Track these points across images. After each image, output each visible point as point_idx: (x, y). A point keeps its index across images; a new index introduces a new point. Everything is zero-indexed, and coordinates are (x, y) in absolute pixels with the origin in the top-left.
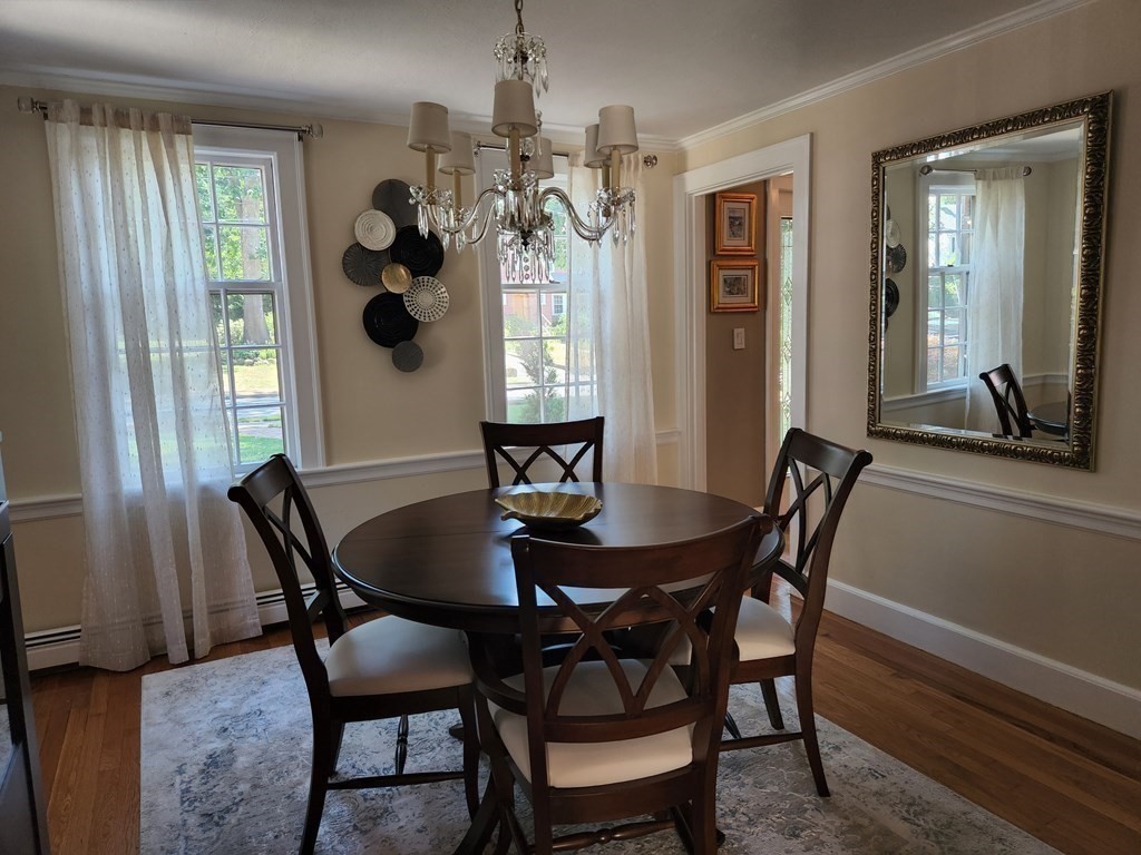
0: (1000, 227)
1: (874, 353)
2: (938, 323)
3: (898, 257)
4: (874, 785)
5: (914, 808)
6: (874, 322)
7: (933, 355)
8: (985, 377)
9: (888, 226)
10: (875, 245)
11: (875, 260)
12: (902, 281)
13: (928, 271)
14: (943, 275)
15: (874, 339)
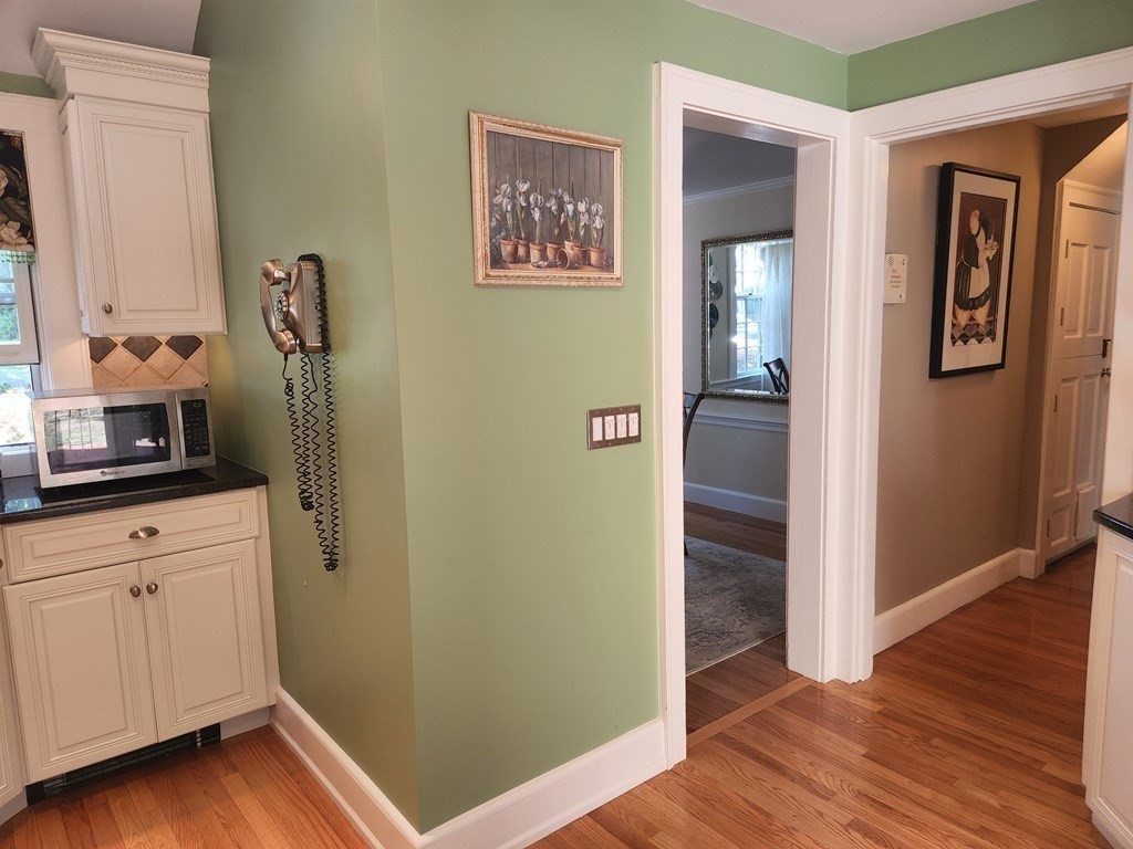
0: (780, 270)
1: (704, 350)
2: (744, 329)
3: (718, 289)
4: (707, 551)
5: (724, 556)
6: (704, 333)
7: (740, 353)
8: (766, 365)
9: (710, 270)
10: (704, 282)
11: (704, 290)
12: (720, 305)
13: (736, 298)
14: (746, 300)
15: (704, 343)
